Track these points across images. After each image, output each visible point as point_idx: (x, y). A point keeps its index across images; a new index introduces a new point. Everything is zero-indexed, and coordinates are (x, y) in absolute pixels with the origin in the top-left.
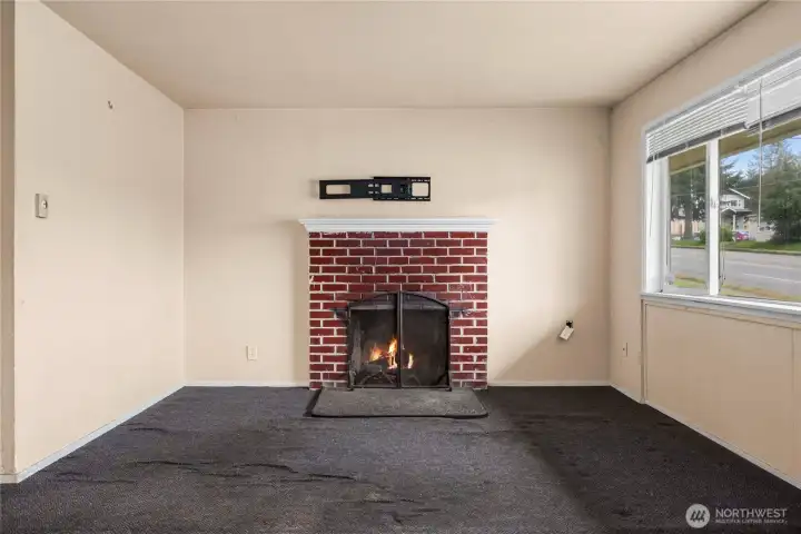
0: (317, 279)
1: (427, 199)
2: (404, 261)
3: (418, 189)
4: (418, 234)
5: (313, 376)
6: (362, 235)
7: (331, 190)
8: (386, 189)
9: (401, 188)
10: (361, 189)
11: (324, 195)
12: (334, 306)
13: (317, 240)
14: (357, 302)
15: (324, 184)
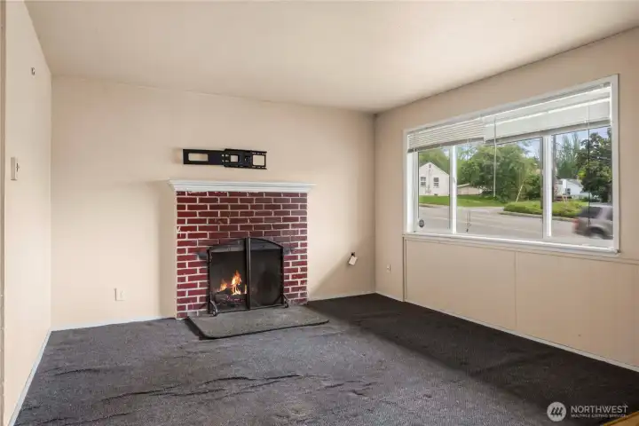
0: (183, 229)
1: (263, 167)
2: (251, 214)
3: (257, 160)
4: (261, 194)
5: (180, 308)
6: (219, 194)
7: (192, 157)
8: (234, 159)
9: (245, 159)
10: (216, 158)
11: (186, 161)
12: (197, 251)
13: (182, 198)
14: (216, 246)
15: (186, 152)
